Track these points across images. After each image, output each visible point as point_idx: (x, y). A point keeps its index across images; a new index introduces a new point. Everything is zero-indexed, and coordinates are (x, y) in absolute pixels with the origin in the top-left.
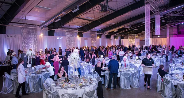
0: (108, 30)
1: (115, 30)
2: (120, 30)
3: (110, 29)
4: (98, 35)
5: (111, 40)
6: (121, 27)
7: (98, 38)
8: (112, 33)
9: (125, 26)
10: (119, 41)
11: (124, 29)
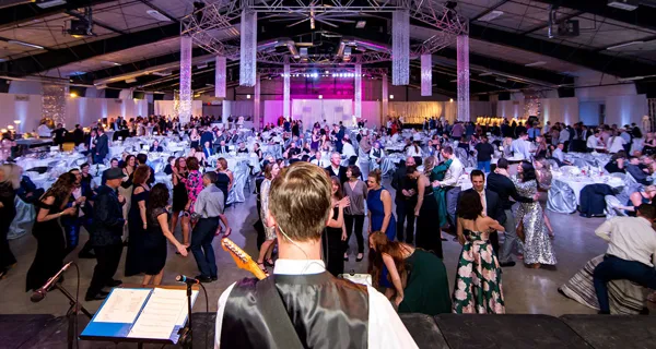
0: (108, 76)
1: (129, 78)
2: (141, 80)
3: (114, 75)
4: (72, 89)
5: (121, 101)
6: (147, 73)
7: (73, 95)
8: (123, 85)
9: (154, 71)
10: (149, 104)
11: (152, 77)
